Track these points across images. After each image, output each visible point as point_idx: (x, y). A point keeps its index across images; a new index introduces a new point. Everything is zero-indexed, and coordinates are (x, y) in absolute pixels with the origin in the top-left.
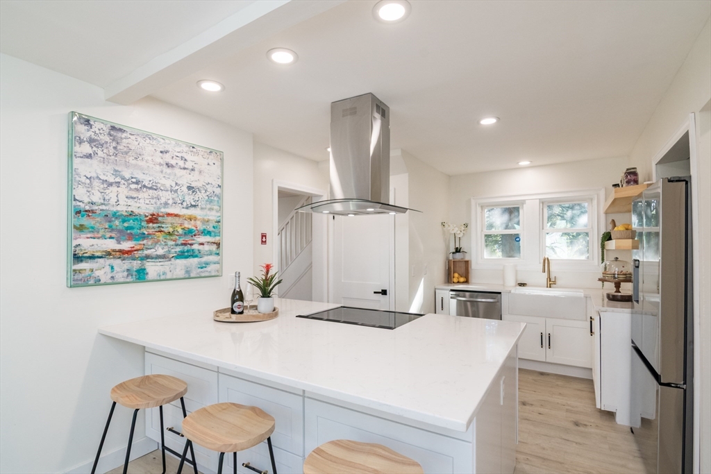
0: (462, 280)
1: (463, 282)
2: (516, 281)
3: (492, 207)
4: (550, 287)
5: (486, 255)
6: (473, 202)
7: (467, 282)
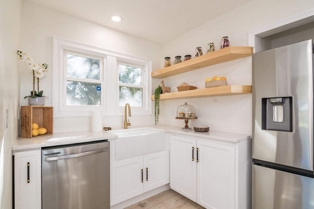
0: (44, 131)
1: (45, 134)
2: (103, 126)
3: (77, 53)
4: (127, 128)
5: (69, 102)
6: (55, 42)
7: (49, 132)
